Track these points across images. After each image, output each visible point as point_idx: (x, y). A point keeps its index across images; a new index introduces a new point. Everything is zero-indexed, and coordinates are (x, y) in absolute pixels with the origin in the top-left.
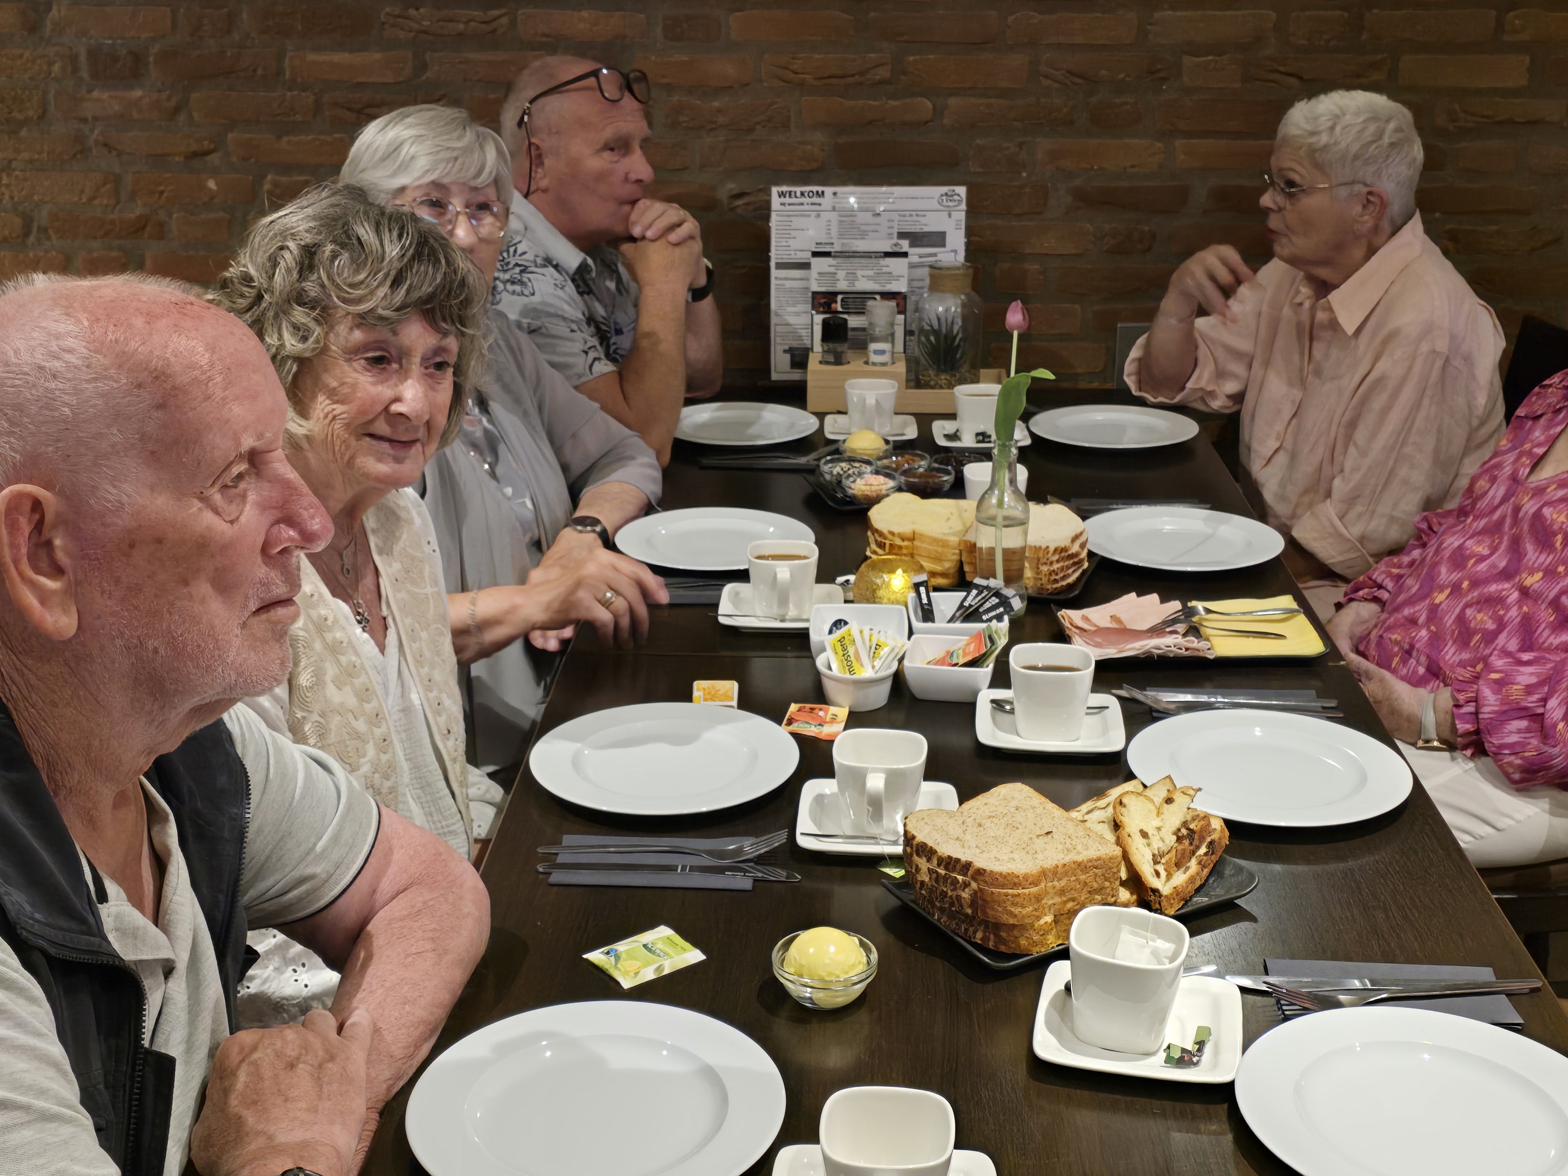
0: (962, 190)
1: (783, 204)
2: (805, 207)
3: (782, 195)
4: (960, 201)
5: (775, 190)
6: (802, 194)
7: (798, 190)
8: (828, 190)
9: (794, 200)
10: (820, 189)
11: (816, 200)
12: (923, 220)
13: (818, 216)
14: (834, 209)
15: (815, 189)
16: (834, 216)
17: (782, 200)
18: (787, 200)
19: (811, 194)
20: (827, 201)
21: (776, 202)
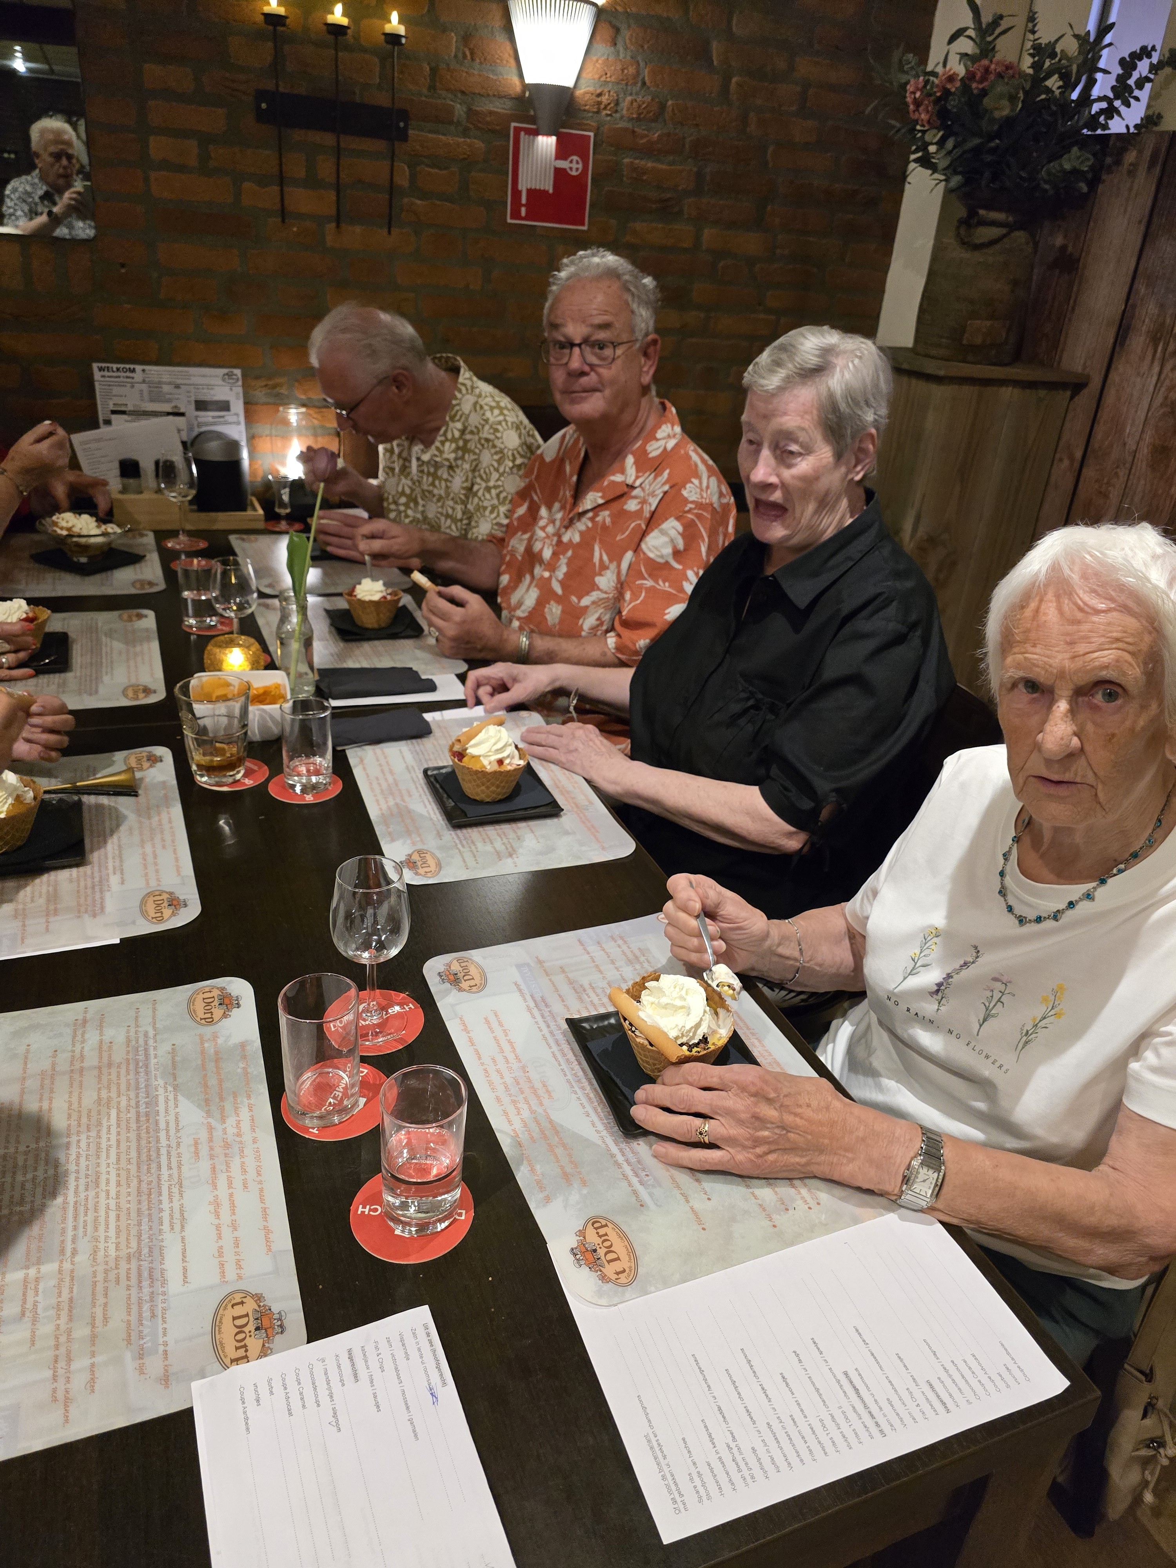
0: (238, 372)
1: (103, 376)
2: (121, 379)
3: (101, 369)
4: (238, 380)
5: (95, 366)
6: (118, 369)
7: (115, 366)
8: (139, 368)
9: (110, 374)
10: (132, 366)
11: (128, 374)
12: (212, 392)
13: (133, 387)
14: (144, 382)
15: (128, 366)
16: (144, 387)
17: (102, 373)
18: (106, 373)
19: (125, 370)
20: (138, 376)
21: (97, 375)
